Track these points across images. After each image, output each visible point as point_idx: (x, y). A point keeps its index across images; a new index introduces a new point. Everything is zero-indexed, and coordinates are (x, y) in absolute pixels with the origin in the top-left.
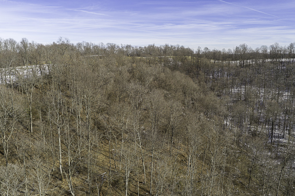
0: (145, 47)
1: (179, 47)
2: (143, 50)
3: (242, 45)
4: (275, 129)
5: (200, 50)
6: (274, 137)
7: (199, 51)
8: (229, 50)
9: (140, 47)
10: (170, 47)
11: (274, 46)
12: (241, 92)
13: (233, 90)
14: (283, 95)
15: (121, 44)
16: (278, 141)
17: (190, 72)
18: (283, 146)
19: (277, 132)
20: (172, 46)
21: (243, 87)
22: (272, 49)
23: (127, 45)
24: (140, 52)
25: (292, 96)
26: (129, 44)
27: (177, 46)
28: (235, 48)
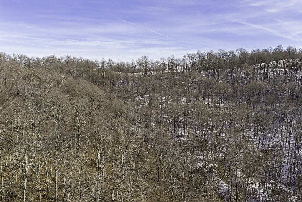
0: (44, 59)
1: (82, 60)
2: (42, 61)
3: (143, 56)
4: (177, 130)
5: (105, 61)
6: (177, 137)
7: (103, 62)
8: (132, 61)
9: (37, 58)
10: (73, 59)
11: (171, 58)
12: (146, 100)
13: (138, 99)
14: (181, 101)
15: (13, 54)
16: (180, 140)
17: (95, 82)
18: (184, 144)
19: (178, 133)
20: (74, 58)
21: (147, 95)
22: (170, 61)
23: (21, 55)
24: (37, 63)
25: (188, 101)
26: (23, 54)
27: (80, 59)
28: (138, 60)
